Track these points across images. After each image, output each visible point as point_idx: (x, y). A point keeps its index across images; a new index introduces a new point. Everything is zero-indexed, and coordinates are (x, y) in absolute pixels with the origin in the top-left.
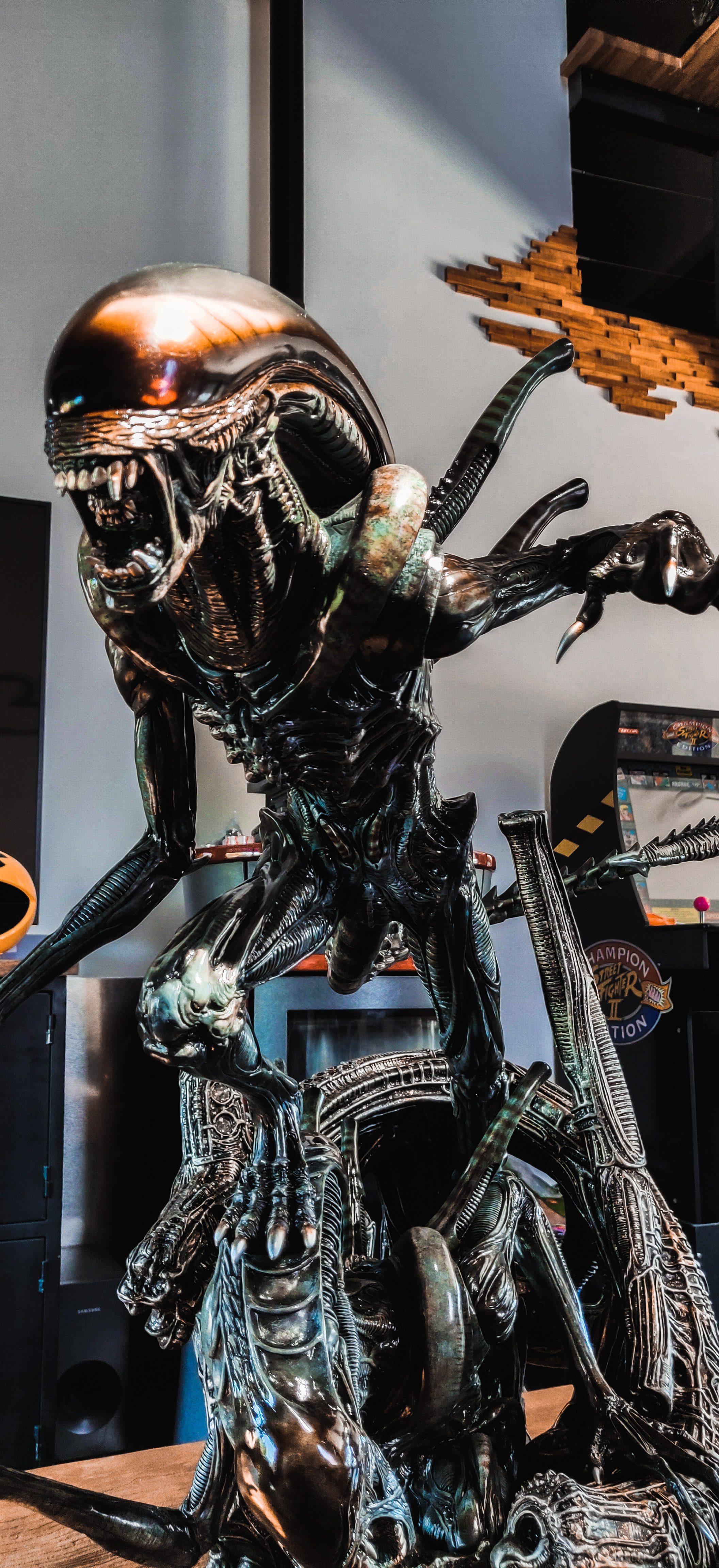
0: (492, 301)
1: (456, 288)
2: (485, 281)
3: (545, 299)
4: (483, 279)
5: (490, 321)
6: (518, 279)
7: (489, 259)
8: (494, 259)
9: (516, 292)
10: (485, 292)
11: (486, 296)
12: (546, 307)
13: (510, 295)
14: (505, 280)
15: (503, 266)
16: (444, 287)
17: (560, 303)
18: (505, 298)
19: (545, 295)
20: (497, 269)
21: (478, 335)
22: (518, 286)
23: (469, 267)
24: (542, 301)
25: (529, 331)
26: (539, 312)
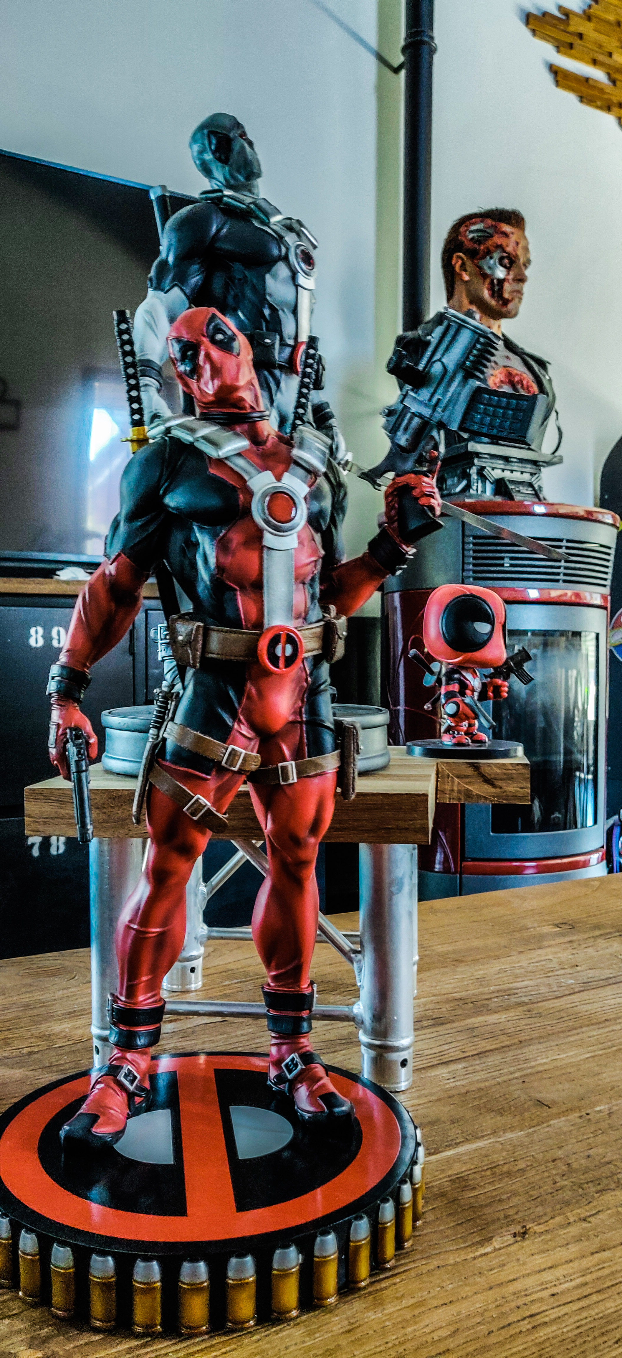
0: (562, 48)
1: (534, 32)
2: (555, 27)
3: (600, 50)
4: (554, 26)
5: (558, 67)
6: (581, 30)
7: (560, 8)
8: (565, 8)
9: (579, 42)
10: (556, 40)
11: (556, 44)
12: (601, 58)
13: (575, 45)
14: (572, 29)
15: (571, 16)
16: (525, 32)
17: (610, 55)
18: (571, 46)
19: (600, 46)
20: (564, 17)
21: (548, 78)
22: (581, 36)
23: (545, 14)
24: (597, 52)
25: (587, 80)
26: (595, 62)
